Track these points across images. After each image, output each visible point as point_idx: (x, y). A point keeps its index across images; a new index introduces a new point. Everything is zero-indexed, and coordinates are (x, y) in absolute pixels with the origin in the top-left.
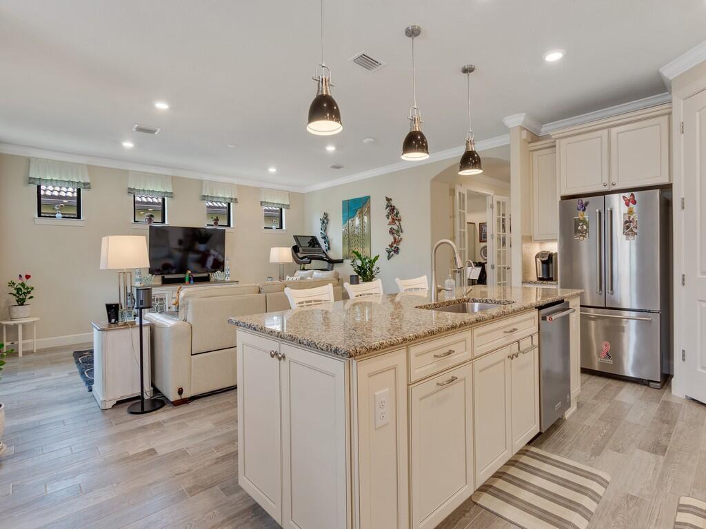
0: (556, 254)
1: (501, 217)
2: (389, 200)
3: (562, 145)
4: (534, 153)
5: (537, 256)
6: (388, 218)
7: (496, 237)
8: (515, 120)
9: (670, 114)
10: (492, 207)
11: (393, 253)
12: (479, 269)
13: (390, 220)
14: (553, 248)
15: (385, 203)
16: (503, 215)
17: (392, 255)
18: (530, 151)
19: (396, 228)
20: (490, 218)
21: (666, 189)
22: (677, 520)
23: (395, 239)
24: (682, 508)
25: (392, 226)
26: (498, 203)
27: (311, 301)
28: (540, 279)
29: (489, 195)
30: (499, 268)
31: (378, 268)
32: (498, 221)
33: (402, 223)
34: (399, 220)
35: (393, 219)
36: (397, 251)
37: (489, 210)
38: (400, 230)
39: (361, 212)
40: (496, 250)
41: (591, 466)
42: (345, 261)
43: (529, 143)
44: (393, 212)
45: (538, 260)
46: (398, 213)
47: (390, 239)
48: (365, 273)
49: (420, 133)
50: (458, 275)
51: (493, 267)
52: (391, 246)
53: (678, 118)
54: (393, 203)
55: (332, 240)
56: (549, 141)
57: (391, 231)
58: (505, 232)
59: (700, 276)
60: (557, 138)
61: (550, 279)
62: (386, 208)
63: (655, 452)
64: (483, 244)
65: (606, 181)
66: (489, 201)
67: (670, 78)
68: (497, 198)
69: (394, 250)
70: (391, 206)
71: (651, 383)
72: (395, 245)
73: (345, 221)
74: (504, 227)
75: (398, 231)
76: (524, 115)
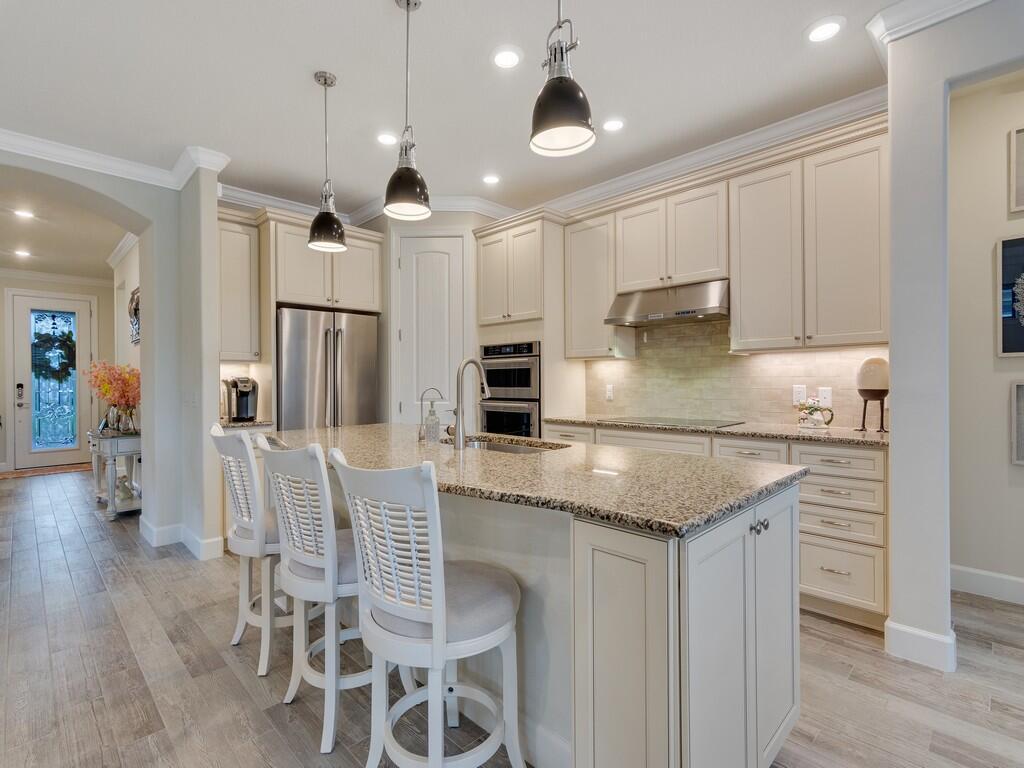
3: (279, 231)
9: (381, 244)
53: (397, 252)
65: (329, 295)
76: (229, 160)
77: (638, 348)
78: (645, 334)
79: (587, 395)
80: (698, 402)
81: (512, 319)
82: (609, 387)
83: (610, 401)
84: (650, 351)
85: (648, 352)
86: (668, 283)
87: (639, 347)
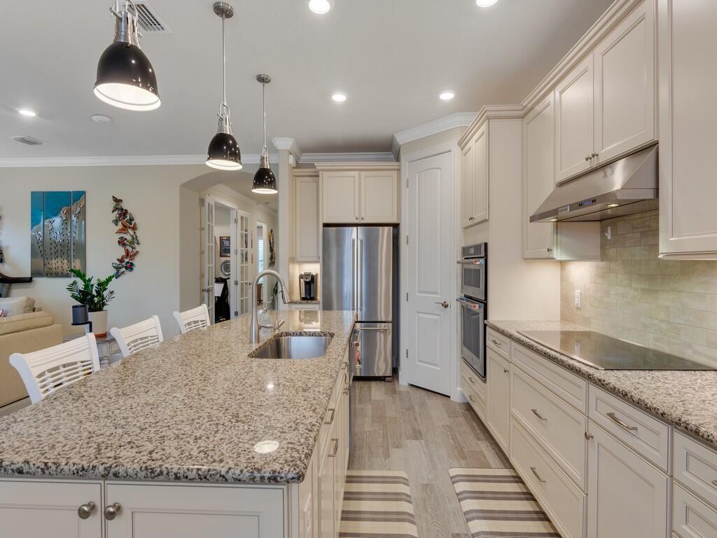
0: (317, 275)
1: (244, 232)
2: (117, 201)
3: (324, 176)
4: (298, 178)
5: (301, 277)
6: (117, 225)
7: (239, 252)
8: (284, 143)
9: (399, 170)
10: (236, 221)
11: (124, 269)
12: (222, 286)
13: (120, 226)
14: (315, 269)
15: (113, 204)
16: (246, 231)
17: (123, 272)
18: (294, 176)
19: (128, 237)
20: (232, 232)
21: (396, 226)
22: (457, 492)
23: (127, 252)
24: (455, 480)
25: (122, 235)
26: (242, 218)
27: (57, 368)
28: (303, 299)
29: (233, 209)
30: (242, 284)
31: (112, 292)
32: (242, 237)
33: (138, 233)
34: (134, 228)
35: (125, 227)
36: (130, 267)
37: (233, 225)
38: (135, 241)
39: (69, 213)
40: (239, 265)
41: (390, 470)
42: (34, 279)
43: (294, 168)
44: (124, 217)
45: (302, 280)
46: (131, 220)
47: (121, 252)
48: (92, 300)
49: (230, 137)
50: (206, 294)
51: (236, 283)
52: (121, 261)
53: (405, 174)
54: (125, 206)
55: (7, 247)
56: (313, 170)
57: (122, 242)
58: (246, 247)
59: (418, 294)
60: (321, 170)
61: (313, 299)
62: (113, 211)
63: (416, 438)
64: (224, 259)
65: (357, 215)
66: (233, 216)
67: (400, 144)
68: (241, 213)
69: (126, 265)
70: (122, 209)
71: (387, 378)
72: (127, 260)
73: (35, 222)
74: (246, 243)
75: (132, 243)
76: (293, 140)
77: (603, 247)
78: (609, 228)
79: (561, 300)
80: (664, 326)
81: (476, 221)
82: (577, 292)
83: (578, 308)
84: (614, 250)
85: (612, 252)
86: (595, 163)
87: (604, 245)
